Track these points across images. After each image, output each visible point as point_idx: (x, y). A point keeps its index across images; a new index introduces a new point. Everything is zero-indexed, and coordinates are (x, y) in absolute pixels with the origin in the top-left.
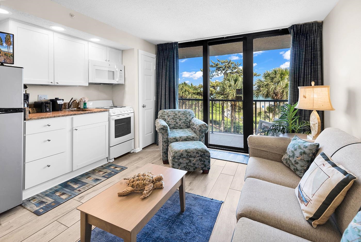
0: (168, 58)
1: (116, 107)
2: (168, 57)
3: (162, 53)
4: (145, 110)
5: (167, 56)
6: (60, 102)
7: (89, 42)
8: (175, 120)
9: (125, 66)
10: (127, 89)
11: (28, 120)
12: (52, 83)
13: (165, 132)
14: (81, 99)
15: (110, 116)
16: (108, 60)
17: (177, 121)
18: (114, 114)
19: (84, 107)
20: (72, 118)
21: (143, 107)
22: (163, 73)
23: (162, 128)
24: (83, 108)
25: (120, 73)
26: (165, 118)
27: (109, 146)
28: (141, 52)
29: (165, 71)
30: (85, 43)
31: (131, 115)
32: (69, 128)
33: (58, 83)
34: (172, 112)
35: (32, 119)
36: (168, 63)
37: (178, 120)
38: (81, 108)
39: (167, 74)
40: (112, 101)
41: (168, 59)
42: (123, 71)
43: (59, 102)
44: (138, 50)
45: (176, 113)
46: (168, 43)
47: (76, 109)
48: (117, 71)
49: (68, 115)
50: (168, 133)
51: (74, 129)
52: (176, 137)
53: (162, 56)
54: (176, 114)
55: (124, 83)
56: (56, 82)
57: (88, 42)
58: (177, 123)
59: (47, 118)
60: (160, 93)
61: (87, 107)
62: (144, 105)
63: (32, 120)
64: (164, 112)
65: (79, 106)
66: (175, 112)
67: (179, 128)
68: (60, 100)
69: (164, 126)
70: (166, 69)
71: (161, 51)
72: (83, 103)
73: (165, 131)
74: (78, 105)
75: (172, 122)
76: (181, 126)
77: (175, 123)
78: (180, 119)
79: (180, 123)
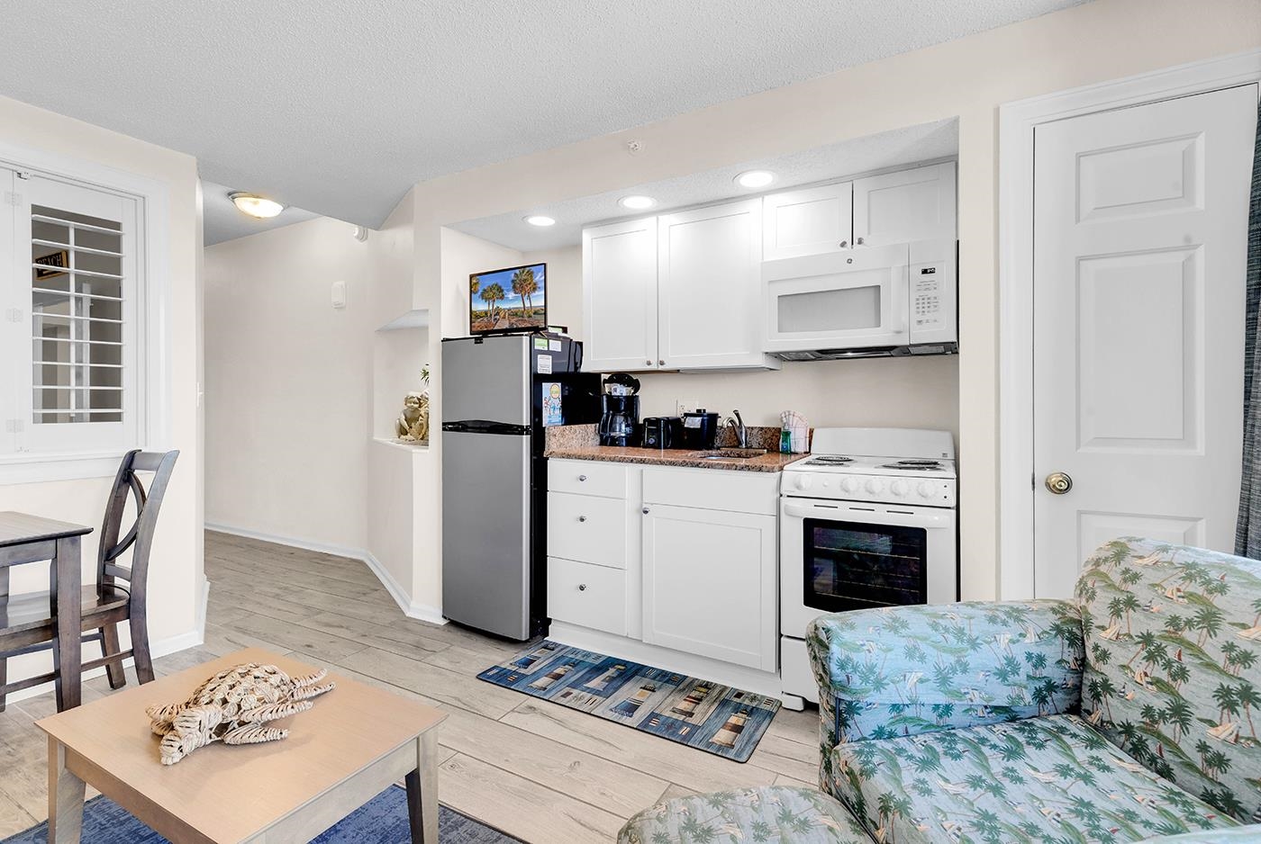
12: (649, 363)
17: (1183, 689)
37: (1199, 690)
40: (947, 435)
42: (945, 269)
58: (1180, 712)
64: (1120, 555)
75: (1128, 668)
76: (1232, 780)
77: (1158, 697)
78: (1235, 685)
79: (1218, 737)
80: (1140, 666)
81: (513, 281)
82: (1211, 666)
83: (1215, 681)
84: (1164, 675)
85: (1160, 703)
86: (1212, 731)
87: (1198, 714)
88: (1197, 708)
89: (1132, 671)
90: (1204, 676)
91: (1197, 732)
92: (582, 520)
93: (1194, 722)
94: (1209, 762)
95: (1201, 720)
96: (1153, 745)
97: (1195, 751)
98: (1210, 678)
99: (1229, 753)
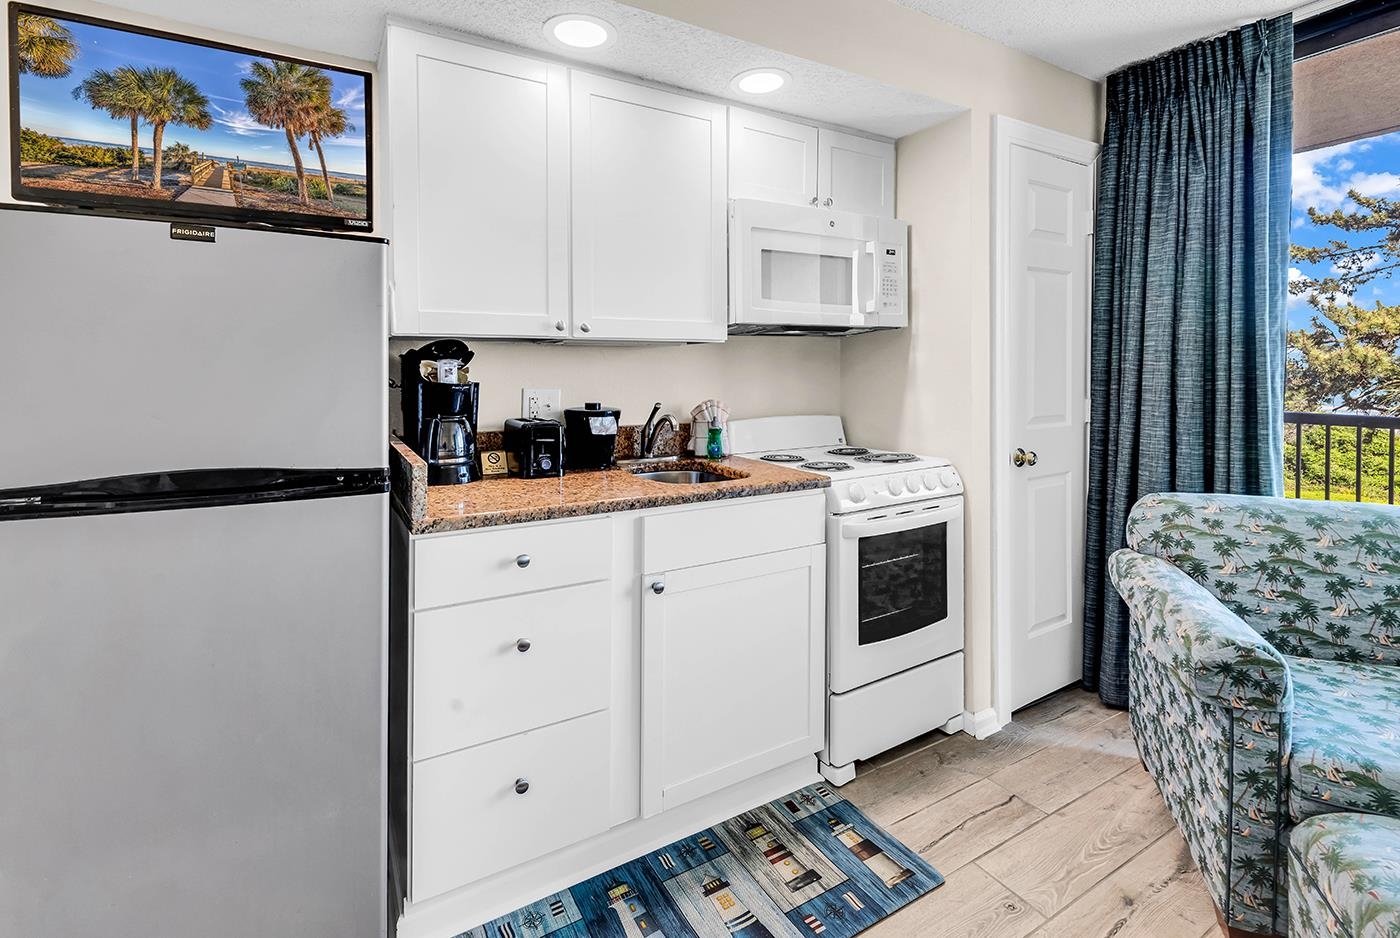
0: (1199, 141)
1: (861, 454)
2: (1197, 132)
3: (1146, 122)
4: (1030, 479)
5: (1185, 135)
6: (602, 424)
7: (733, 109)
8: (1178, 544)
9: (909, 229)
10: (923, 354)
11: (423, 531)
12: (559, 328)
13: (1253, 701)
14: (699, 410)
15: (833, 513)
16: (822, 198)
17: (1304, 593)
18: (856, 502)
19: (709, 452)
20: (640, 522)
21: (1017, 459)
22: (1153, 247)
23: (1225, 668)
24: (705, 453)
25: (888, 268)
26: (1193, 553)
27: (827, 685)
28: (1010, 128)
29: (1171, 235)
30: (716, 113)
31: (948, 512)
32: (620, 576)
33: (585, 330)
34: (1253, 515)
35: (443, 524)
36: (1198, 180)
37: (1314, 589)
38: (697, 454)
39: (1189, 255)
40: (839, 418)
41: (1200, 149)
42: (902, 253)
43: (599, 426)
44: (993, 119)
45: (1288, 527)
46: (1193, 48)
47: (674, 458)
48: (870, 254)
49: (618, 504)
50: (1282, 715)
51: (648, 582)
52: (1369, 767)
53: (1145, 143)
54: (1293, 541)
55: (904, 323)
56: (578, 323)
57: (728, 110)
58: (1308, 609)
59: (513, 522)
60: (1130, 378)
61: (725, 451)
62: (1022, 451)
63: (443, 529)
64: (1184, 509)
65: (690, 447)
66: (1280, 519)
67: (1331, 651)
68: (603, 414)
69: (1247, 655)
70: (1183, 219)
71: (1136, 109)
72: (707, 431)
73: (1257, 694)
74: (683, 440)
75: (1257, 591)
76: (1354, 641)
77: (1288, 604)
78: (1335, 580)
79: (1337, 616)
80: (1266, 587)
81: (247, 84)
82: (1314, 571)
83: (1322, 581)
84: (1287, 588)
85: (1292, 608)
86: (1333, 614)
87: (1320, 606)
88: (1318, 602)
89: (1261, 592)
90: (1314, 579)
91: (1324, 618)
92: (523, 647)
93: (1319, 612)
94: (1337, 635)
95: (1323, 609)
96: (1293, 640)
97: (1326, 632)
98: (1319, 580)
99: (1349, 624)
